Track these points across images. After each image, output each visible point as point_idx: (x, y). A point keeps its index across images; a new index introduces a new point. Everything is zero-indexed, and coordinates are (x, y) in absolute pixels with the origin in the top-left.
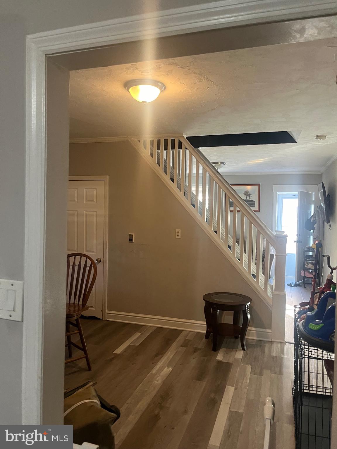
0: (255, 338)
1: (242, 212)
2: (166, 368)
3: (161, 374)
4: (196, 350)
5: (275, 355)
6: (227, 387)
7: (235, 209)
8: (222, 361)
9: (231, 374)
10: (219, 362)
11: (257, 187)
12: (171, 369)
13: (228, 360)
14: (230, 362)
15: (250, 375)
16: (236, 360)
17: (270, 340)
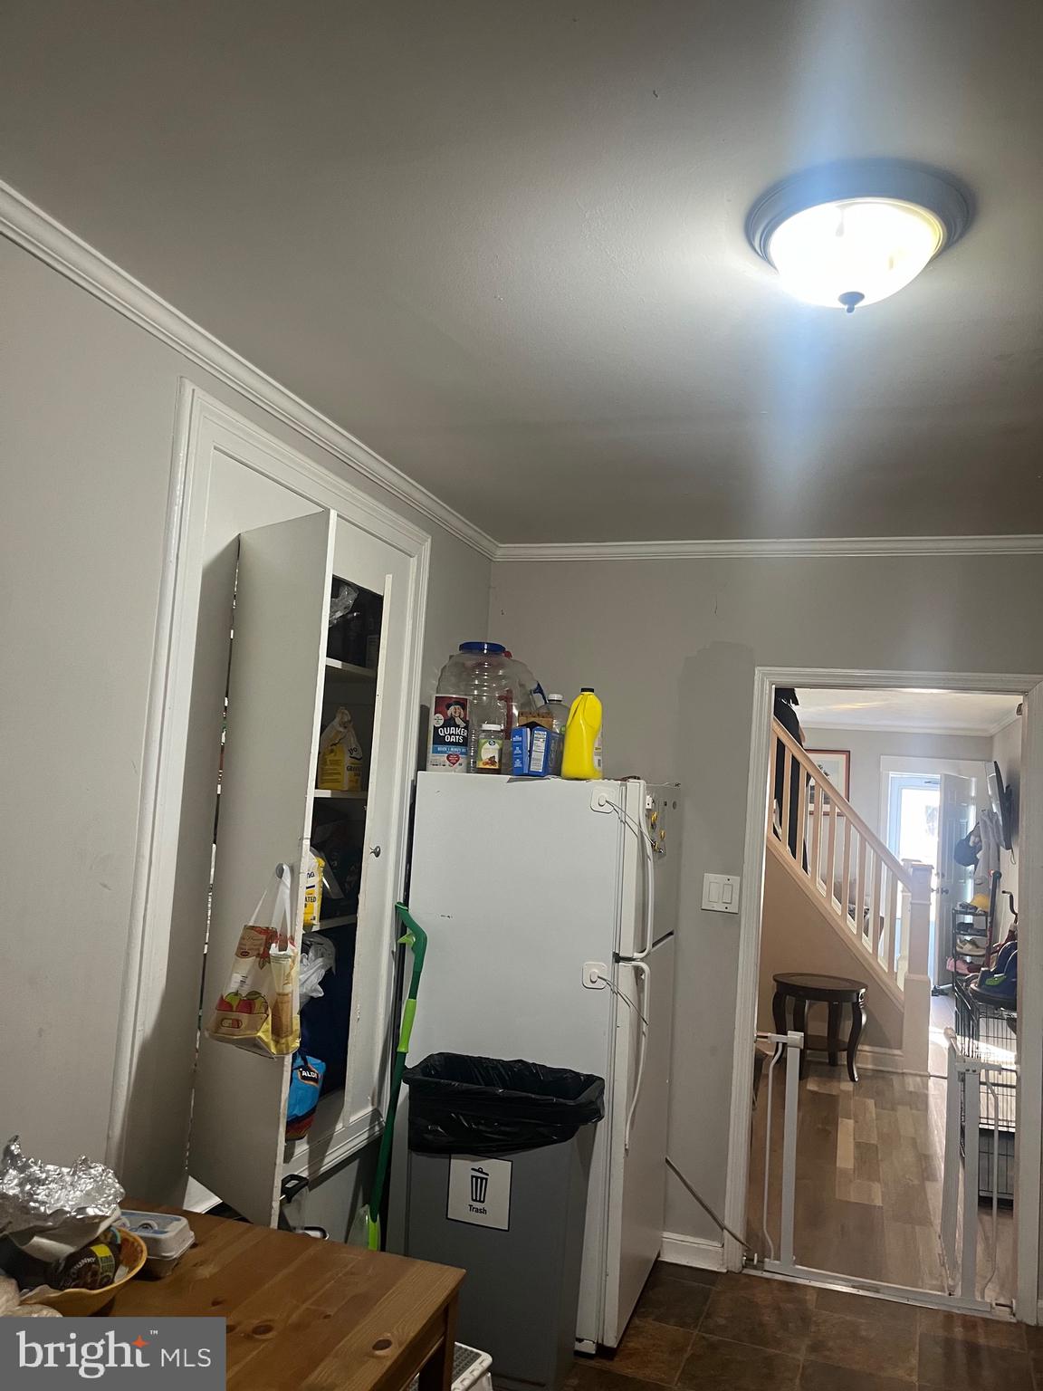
0: (870, 1067)
1: (847, 818)
5: (912, 1090)
6: (840, 1120)
7: (833, 809)
8: (819, 1092)
9: (841, 1106)
10: (815, 1093)
11: (843, 757)
15: (875, 1110)
16: (844, 1092)
17: (900, 1071)
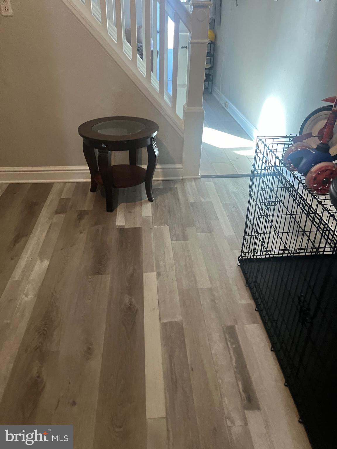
0: (161, 178)
2: (39, 262)
3: (31, 278)
4: (81, 215)
5: (193, 201)
8: (126, 227)
9: (144, 249)
10: (122, 230)
12: (46, 263)
13: (134, 223)
14: (138, 226)
15: (172, 243)
16: (145, 221)
17: (181, 178)
